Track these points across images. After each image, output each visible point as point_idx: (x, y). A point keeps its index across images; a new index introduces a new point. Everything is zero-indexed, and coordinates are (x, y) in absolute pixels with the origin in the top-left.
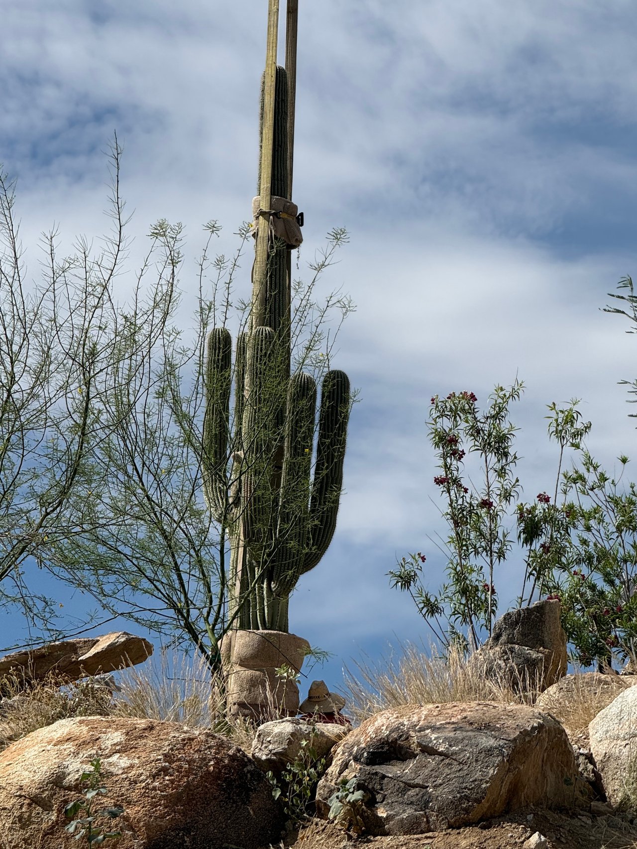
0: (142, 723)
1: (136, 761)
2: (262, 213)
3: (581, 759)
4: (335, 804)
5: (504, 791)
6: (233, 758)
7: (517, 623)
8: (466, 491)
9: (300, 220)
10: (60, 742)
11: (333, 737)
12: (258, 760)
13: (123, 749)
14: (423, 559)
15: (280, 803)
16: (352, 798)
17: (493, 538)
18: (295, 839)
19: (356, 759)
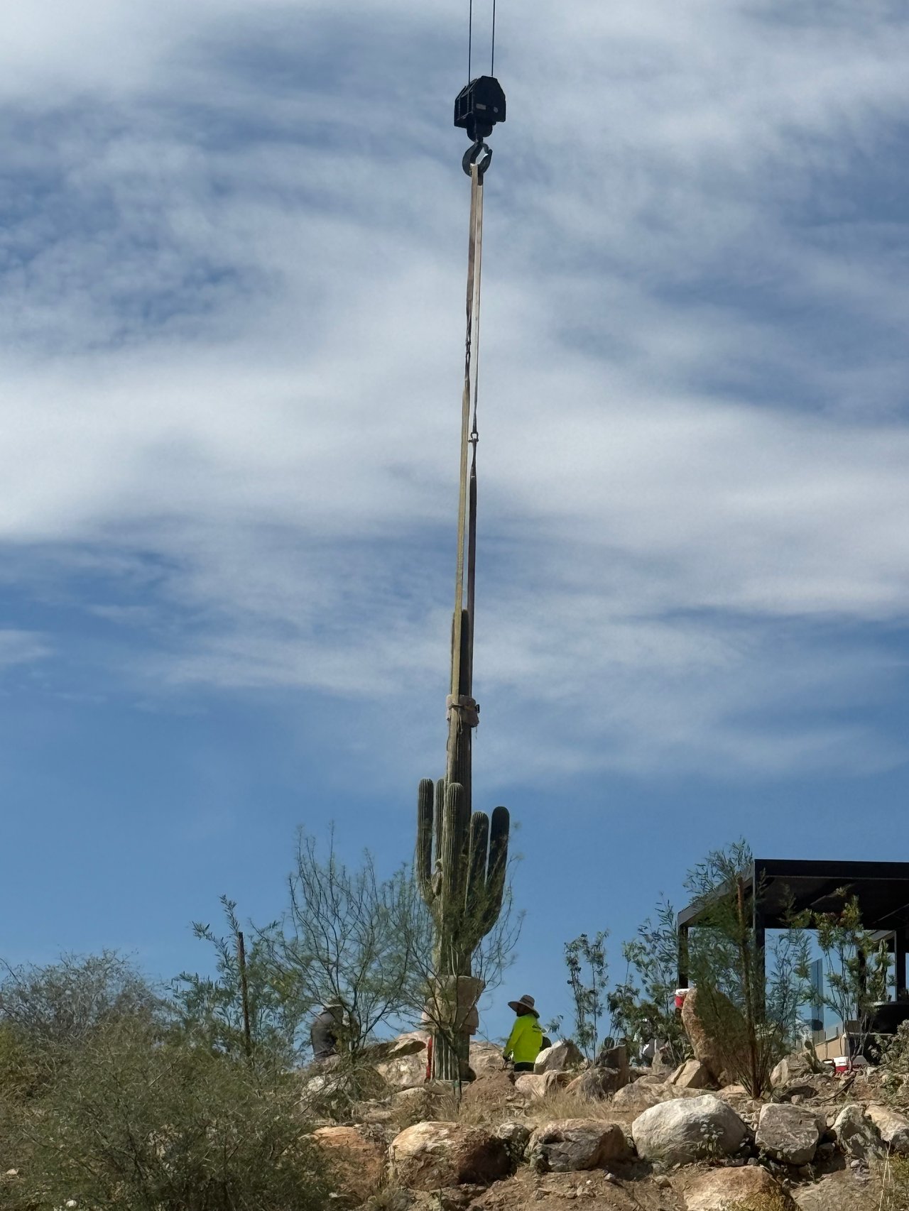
0: (454, 1125)
1: (454, 1142)
2: (454, 706)
3: (629, 1139)
4: (532, 1160)
5: (597, 1156)
6: (490, 1139)
7: (606, 1056)
8: (582, 986)
9: (477, 709)
10: (423, 1133)
11: (530, 1131)
12: (500, 1139)
13: (449, 1137)
14: (562, 1017)
15: (510, 1157)
16: (539, 1158)
17: (596, 1006)
18: (516, 1172)
19: (541, 1141)
